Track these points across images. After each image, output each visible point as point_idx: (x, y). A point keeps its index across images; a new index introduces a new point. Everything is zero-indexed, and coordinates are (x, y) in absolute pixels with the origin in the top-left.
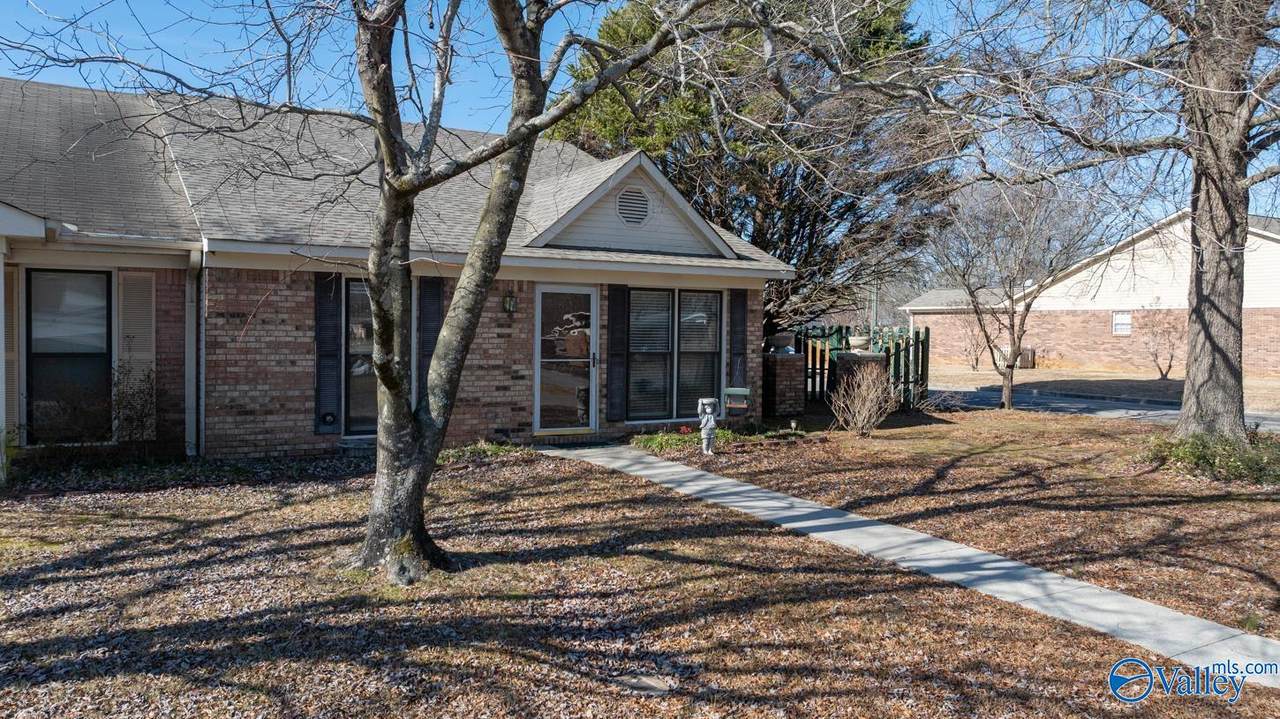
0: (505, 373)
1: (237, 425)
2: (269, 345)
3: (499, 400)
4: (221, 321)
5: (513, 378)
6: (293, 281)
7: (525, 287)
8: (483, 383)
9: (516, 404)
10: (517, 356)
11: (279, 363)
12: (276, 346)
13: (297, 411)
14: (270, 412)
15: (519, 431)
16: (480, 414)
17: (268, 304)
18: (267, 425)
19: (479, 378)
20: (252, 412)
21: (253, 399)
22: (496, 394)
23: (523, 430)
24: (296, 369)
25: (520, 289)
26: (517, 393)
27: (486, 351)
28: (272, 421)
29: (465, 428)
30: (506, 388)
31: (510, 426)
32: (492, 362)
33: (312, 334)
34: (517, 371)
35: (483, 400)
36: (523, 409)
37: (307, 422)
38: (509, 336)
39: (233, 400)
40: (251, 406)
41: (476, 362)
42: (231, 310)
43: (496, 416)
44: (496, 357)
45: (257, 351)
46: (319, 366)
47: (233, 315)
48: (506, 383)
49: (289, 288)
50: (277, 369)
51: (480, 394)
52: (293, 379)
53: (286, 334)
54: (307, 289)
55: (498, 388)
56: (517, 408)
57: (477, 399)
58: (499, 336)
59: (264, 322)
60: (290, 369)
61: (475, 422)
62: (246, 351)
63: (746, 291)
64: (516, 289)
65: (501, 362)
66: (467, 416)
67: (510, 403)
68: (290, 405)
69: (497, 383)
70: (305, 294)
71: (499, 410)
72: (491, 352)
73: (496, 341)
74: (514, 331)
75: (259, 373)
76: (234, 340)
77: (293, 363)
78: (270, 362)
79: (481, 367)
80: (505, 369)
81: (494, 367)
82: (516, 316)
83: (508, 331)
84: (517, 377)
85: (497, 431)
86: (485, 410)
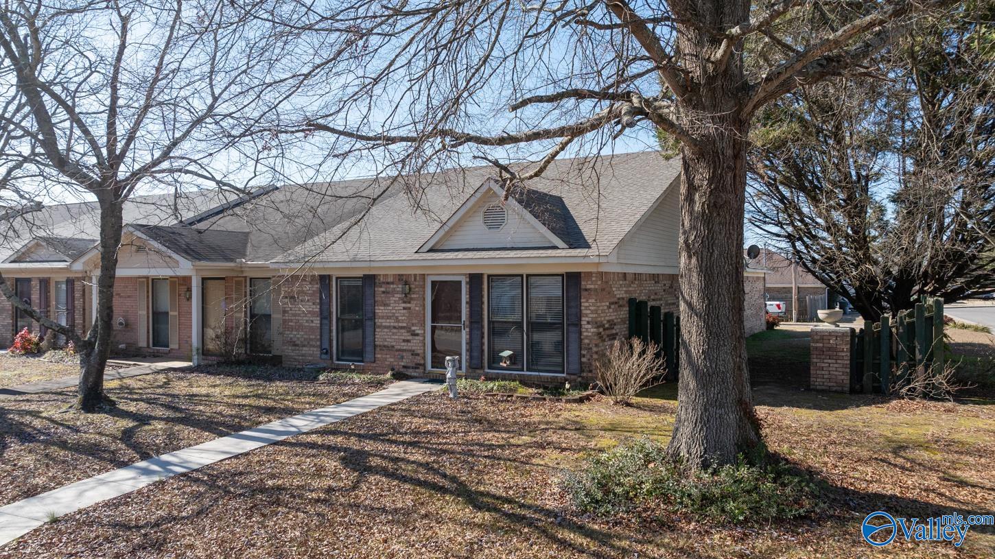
0: (408, 332)
1: (293, 350)
2: (303, 312)
3: (405, 348)
5: (412, 335)
6: (312, 280)
7: (418, 278)
8: (396, 337)
9: (414, 351)
10: (414, 321)
11: (307, 322)
12: (306, 313)
13: (314, 346)
14: (304, 346)
15: (416, 368)
16: (395, 355)
18: (304, 352)
19: (394, 334)
20: (298, 346)
21: (298, 338)
22: (403, 344)
23: (418, 368)
24: (313, 325)
25: (415, 280)
26: (415, 344)
27: (397, 318)
28: (305, 350)
29: (387, 363)
30: (408, 341)
31: (409, 365)
32: (400, 325)
33: (318, 307)
34: (414, 331)
35: (396, 347)
36: (418, 355)
37: (317, 352)
38: (410, 308)
39: (291, 338)
40: (298, 342)
41: (392, 324)
43: (402, 357)
44: (403, 321)
45: (299, 315)
46: (321, 324)
48: (409, 338)
49: (311, 284)
50: (307, 324)
51: (394, 344)
52: (312, 329)
53: (309, 307)
54: (317, 284)
55: (404, 341)
56: (414, 354)
57: (393, 347)
58: (404, 308)
59: (301, 301)
60: (311, 325)
61: (392, 360)
62: (295, 315)
63: (580, 273)
64: (413, 279)
65: (405, 325)
66: (388, 356)
67: (410, 351)
68: (311, 343)
69: (403, 338)
70: (316, 286)
71: (404, 354)
72: (400, 318)
73: (402, 311)
74: (412, 306)
75: (299, 326)
76: (292, 310)
77: (312, 321)
78: (303, 321)
79: (395, 327)
80: (408, 329)
81: (402, 328)
82: (413, 296)
83: (408, 305)
84: (414, 334)
85: (404, 367)
86: (397, 353)
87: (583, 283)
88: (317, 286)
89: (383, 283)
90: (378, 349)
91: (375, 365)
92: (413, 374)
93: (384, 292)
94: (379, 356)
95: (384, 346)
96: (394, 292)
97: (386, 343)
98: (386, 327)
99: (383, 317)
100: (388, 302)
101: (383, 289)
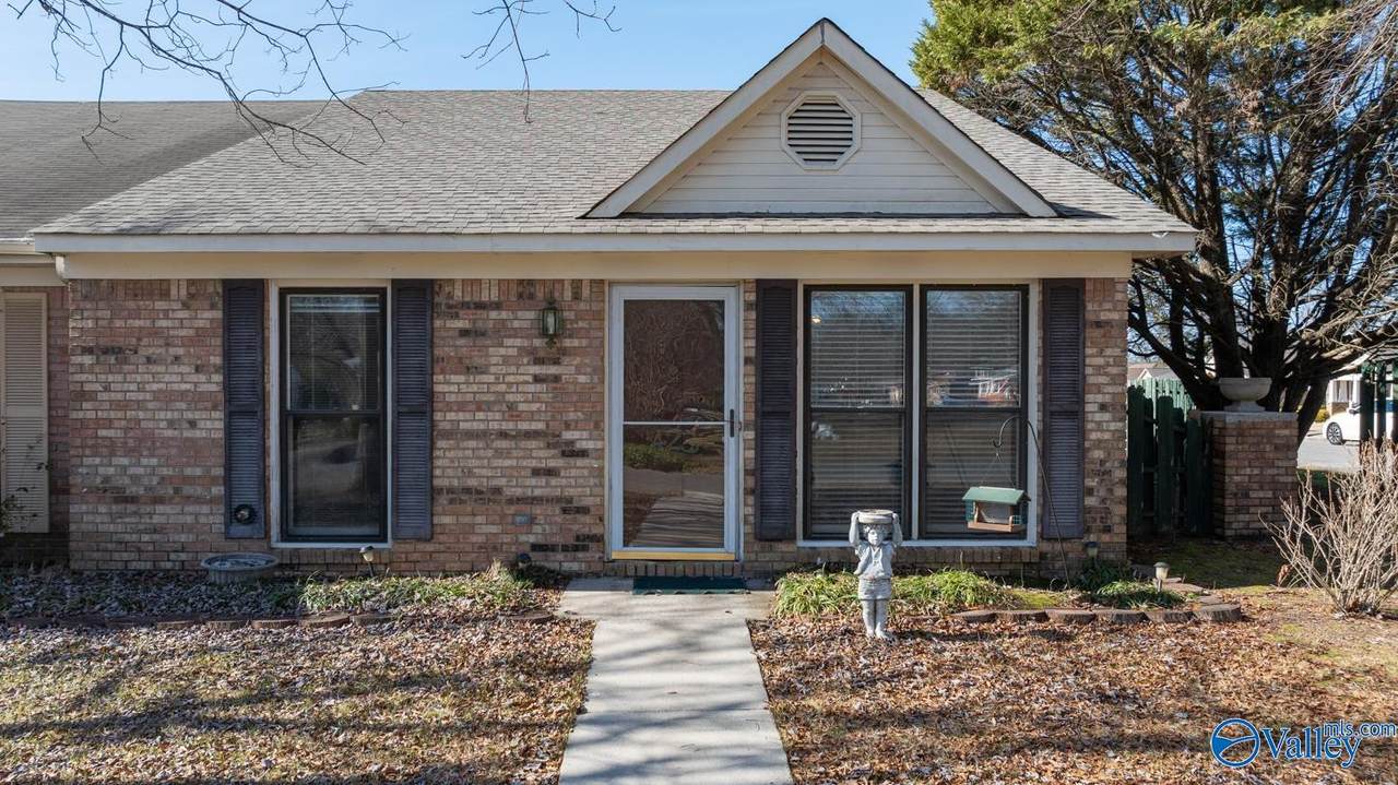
0: (549, 446)
1: (113, 517)
2: (157, 395)
3: (537, 492)
4: (88, 360)
5: (564, 454)
6: (191, 296)
7: (586, 292)
8: (508, 463)
9: (570, 500)
10: (572, 416)
11: (171, 424)
12: (167, 398)
13: (198, 500)
14: (160, 500)
15: (576, 549)
16: (503, 516)
17: (155, 333)
18: (156, 519)
19: (499, 453)
20: (133, 500)
21: (135, 479)
22: (533, 481)
23: (585, 549)
24: (198, 434)
25: (577, 297)
26: (572, 481)
27: (512, 407)
28: (163, 514)
29: (474, 539)
30: (550, 472)
31: (558, 540)
32: (524, 426)
33: (218, 378)
34: (572, 442)
35: (508, 492)
36: (584, 510)
37: (215, 518)
38: (557, 378)
39: (107, 479)
40: (132, 490)
41: (494, 426)
42: (102, 342)
43: (532, 520)
44: (532, 416)
45: (140, 405)
46: (229, 431)
47: (106, 351)
48: (552, 464)
49: (186, 306)
50: (169, 433)
51: (503, 482)
52: (192, 449)
53: (180, 378)
54: (213, 307)
55: (536, 472)
56: (570, 508)
57: (497, 490)
58: (537, 379)
59: (149, 360)
60: (188, 434)
61: (494, 529)
62: (123, 405)
63: (1083, 281)
64: (568, 295)
65: (540, 426)
66: (479, 519)
67: (558, 500)
68: (188, 490)
69: (534, 463)
70: (208, 315)
71: (537, 510)
72: (522, 407)
73: (532, 388)
74: (565, 370)
75: (140, 440)
76: (107, 389)
77: (193, 424)
78: (159, 421)
79: (503, 435)
80: (550, 438)
81: (529, 435)
82: (567, 343)
83: (553, 370)
84: (571, 452)
85: (535, 547)
86: (512, 509)
87: (1089, 307)
88: (209, 317)
89: (465, 305)
90: (443, 500)
91: (429, 547)
92: (567, 566)
93: (464, 333)
94: (447, 520)
95: (467, 490)
96: (502, 332)
97: (472, 482)
98: (470, 435)
99: (461, 407)
100: (478, 361)
101: (460, 324)
